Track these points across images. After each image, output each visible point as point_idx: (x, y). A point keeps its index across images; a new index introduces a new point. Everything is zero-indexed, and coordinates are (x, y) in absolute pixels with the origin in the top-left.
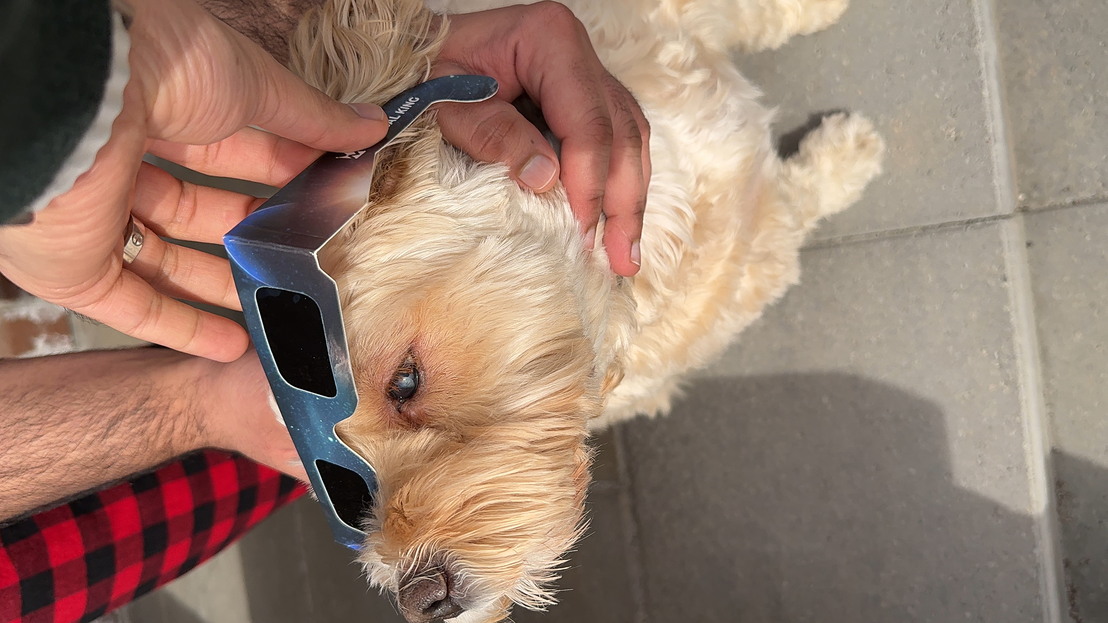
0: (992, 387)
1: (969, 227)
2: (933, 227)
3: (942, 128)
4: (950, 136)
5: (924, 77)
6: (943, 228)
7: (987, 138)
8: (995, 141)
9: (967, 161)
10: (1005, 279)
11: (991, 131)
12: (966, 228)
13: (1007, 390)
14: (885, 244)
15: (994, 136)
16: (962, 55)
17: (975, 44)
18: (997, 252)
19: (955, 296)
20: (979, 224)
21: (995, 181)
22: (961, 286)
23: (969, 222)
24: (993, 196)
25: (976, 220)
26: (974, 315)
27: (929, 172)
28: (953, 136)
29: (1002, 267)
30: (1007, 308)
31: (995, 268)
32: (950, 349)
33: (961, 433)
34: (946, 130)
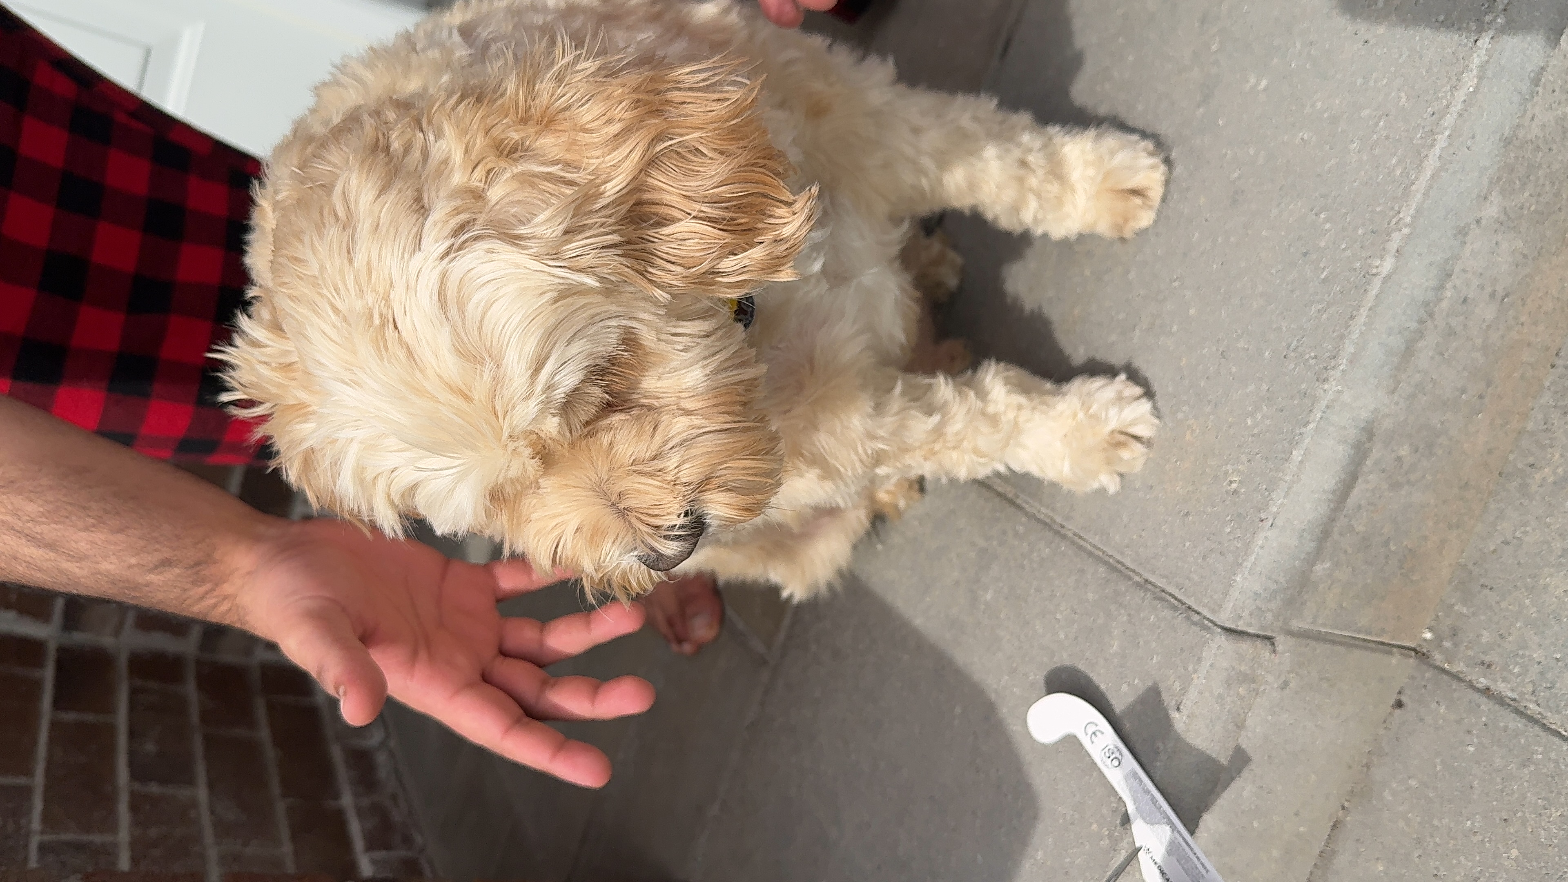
0: (1094, 827)
1: (1185, 615)
2: (1155, 586)
3: (1229, 467)
4: (1231, 482)
5: (1251, 388)
7: (1263, 516)
8: (1272, 525)
9: (1228, 529)
10: (1178, 709)
11: (1274, 509)
12: (1182, 612)
13: (1105, 843)
15: (1274, 519)
16: (1303, 386)
18: (1190, 668)
19: (1124, 688)
21: (1239, 577)
22: (1136, 681)
23: (1189, 609)
24: (1225, 594)
25: (1197, 613)
27: (1188, 513)
28: (1234, 486)
29: (1184, 690)
30: (1161, 746)
31: (1177, 686)
33: (1040, 855)
34: (1232, 473)
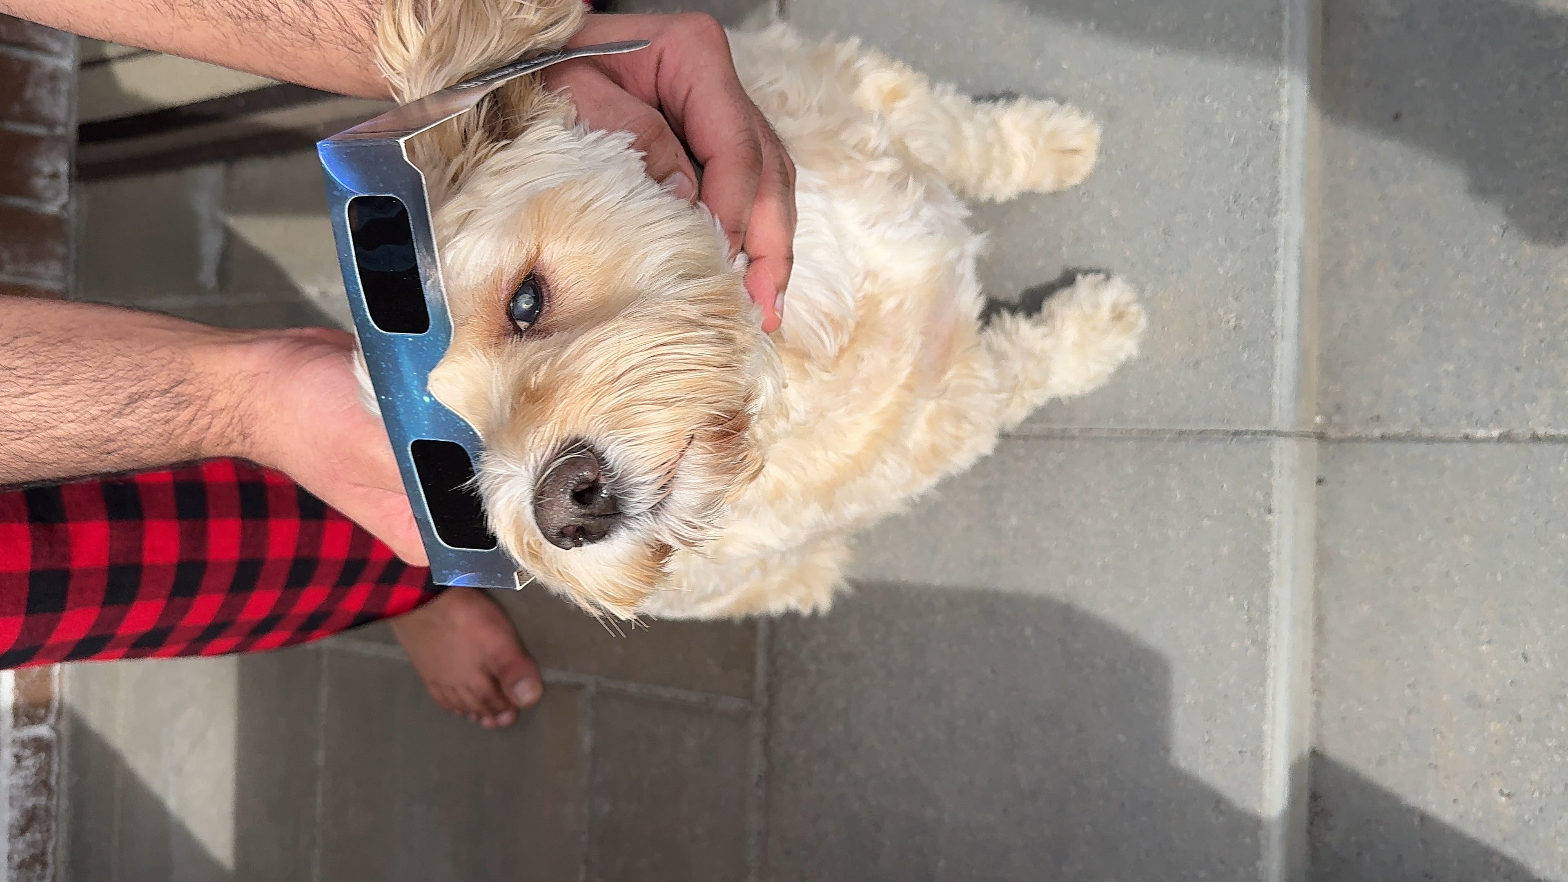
2: (1191, 432)
3: (1221, 312)
4: (1228, 322)
5: (1209, 245)
6: (1203, 435)
7: (1273, 332)
8: (1283, 337)
9: (1245, 356)
10: (1270, 511)
11: (1279, 324)
12: (1232, 440)
13: (1252, 651)
14: (1131, 445)
15: (1283, 331)
16: (1258, 224)
17: (1276, 214)
18: (1265, 475)
19: (1206, 523)
20: (1248, 437)
21: (1274, 387)
22: (1215, 512)
23: (1236, 433)
24: (1270, 405)
25: (1246, 432)
27: (1197, 363)
28: (1232, 324)
29: (1268, 495)
30: (1266, 548)
31: (1260, 496)
32: (1191, 589)
33: (1188, 698)
34: (1225, 314)
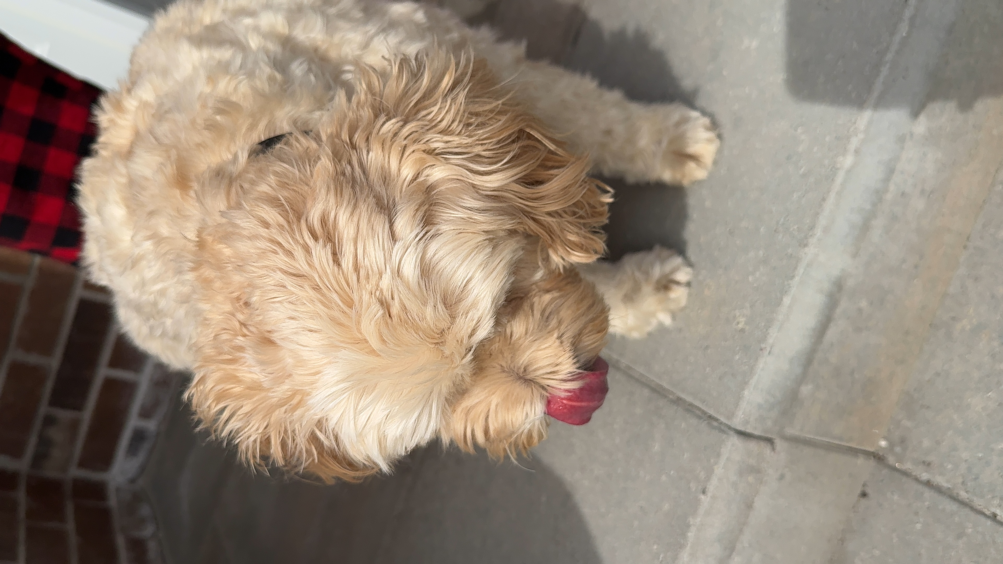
1: (707, 422)
2: (684, 401)
3: (737, 313)
4: (738, 323)
7: (763, 346)
8: (769, 353)
9: (737, 357)
10: (704, 492)
11: (770, 341)
12: (705, 420)
14: (646, 392)
15: (771, 348)
17: (806, 245)
18: (712, 461)
19: (664, 478)
20: (715, 424)
21: (746, 392)
22: (672, 472)
23: (710, 417)
24: (737, 405)
25: (717, 420)
26: (666, 507)
27: (707, 347)
28: (740, 326)
29: (708, 478)
30: (691, 520)
31: (702, 475)
32: (636, 523)
34: (739, 316)
